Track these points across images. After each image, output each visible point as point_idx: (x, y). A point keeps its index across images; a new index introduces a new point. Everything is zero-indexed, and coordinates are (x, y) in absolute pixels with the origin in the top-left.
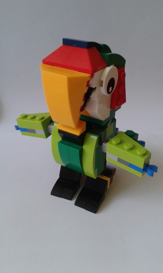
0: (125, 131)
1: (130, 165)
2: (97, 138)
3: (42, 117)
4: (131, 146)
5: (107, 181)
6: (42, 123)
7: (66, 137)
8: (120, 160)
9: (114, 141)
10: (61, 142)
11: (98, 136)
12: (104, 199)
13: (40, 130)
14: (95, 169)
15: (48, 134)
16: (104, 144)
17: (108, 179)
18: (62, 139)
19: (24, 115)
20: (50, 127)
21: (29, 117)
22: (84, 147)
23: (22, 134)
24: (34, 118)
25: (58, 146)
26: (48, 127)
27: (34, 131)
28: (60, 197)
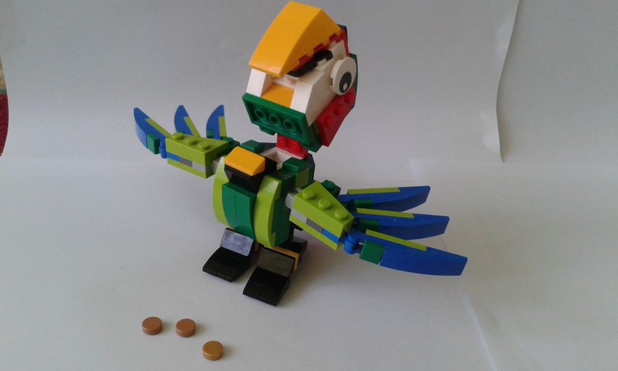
0: (322, 182)
1: (323, 231)
2: (279, 184)
3: (207, 146)
4: (329, 205)
5: (294, 258)
6: (207, 155)
7: (237, 179)
8: (309, 222)
9: (305, 193)
10: (227, 185)
11: (281, 181)
12: (288, 287)
13: (200, 165)
14: (272, 233)
15: (210, 172)
16: (289, 196)
17: (296, 256)
18: (230, 181)
19: (180, 134)
20: (215, 162)
21: (186, 141)
22: (259, 195)
23: (169, 163)
24: (195, 143)
25: (221, 191)
26: (211, 162)
27: (189, 163)
28: (216, 275)
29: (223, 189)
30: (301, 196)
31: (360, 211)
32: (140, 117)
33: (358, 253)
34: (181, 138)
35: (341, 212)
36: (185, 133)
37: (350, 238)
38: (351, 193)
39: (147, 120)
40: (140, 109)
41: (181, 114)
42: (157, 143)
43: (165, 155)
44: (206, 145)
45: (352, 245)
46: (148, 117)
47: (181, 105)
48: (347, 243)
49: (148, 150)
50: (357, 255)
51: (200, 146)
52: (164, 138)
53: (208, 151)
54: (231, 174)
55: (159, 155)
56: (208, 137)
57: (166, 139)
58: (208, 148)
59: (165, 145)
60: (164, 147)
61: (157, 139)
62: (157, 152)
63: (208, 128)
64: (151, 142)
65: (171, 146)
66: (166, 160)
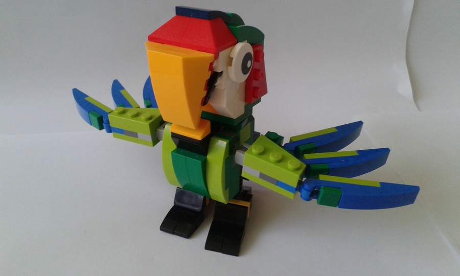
18: (177, 147)
19: (121, 109)
20: (160, 130)
21: (129, 114)
22: (209, 157)
23: (114, 136)
24: (137, 115)
25: (170, 157)
26: (156, 131)
27: (134, 135)
28: (173, 233)
29: (172, 155)
30: (251, 153)
31: (308, 156)
32: (79, 97)
33: (316, 198)
34: (123, 112)
35: (293, 163)
36: (125, 107)
37: (306, 186)
38: (294, 140)
39: (87, 99)
40: (78, 89)
41: (117, 89)
42: (101, 120)
43: (110, 130)
44: (148, 115)
45: (309, 193)
46: (87, 96)
47: (115, 79)
48: (303, 191)
49: (92, 127)
50: (314, 201)
51: (143, 117)
52: (107, 114)
53: (151, 121)
54: (178, 140)
55: (104, 131)
56: (148, 107)
57: (109, 115)
58: (150, 118)
59: (108, 120)
60: (108, 123)
61: (99, 115)
62: (101, 128)
63: (145, 99)
64: (95, 119)
65: (115, 120)
66: (111, 134)
